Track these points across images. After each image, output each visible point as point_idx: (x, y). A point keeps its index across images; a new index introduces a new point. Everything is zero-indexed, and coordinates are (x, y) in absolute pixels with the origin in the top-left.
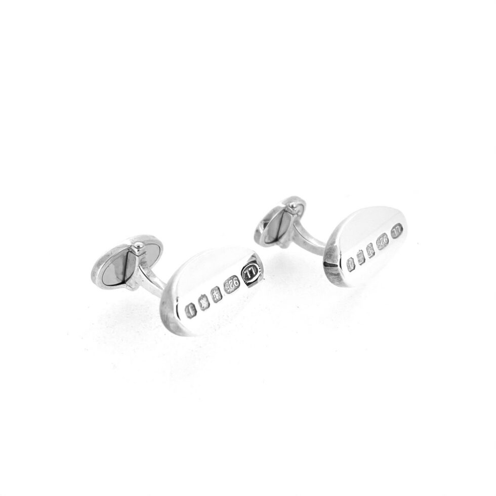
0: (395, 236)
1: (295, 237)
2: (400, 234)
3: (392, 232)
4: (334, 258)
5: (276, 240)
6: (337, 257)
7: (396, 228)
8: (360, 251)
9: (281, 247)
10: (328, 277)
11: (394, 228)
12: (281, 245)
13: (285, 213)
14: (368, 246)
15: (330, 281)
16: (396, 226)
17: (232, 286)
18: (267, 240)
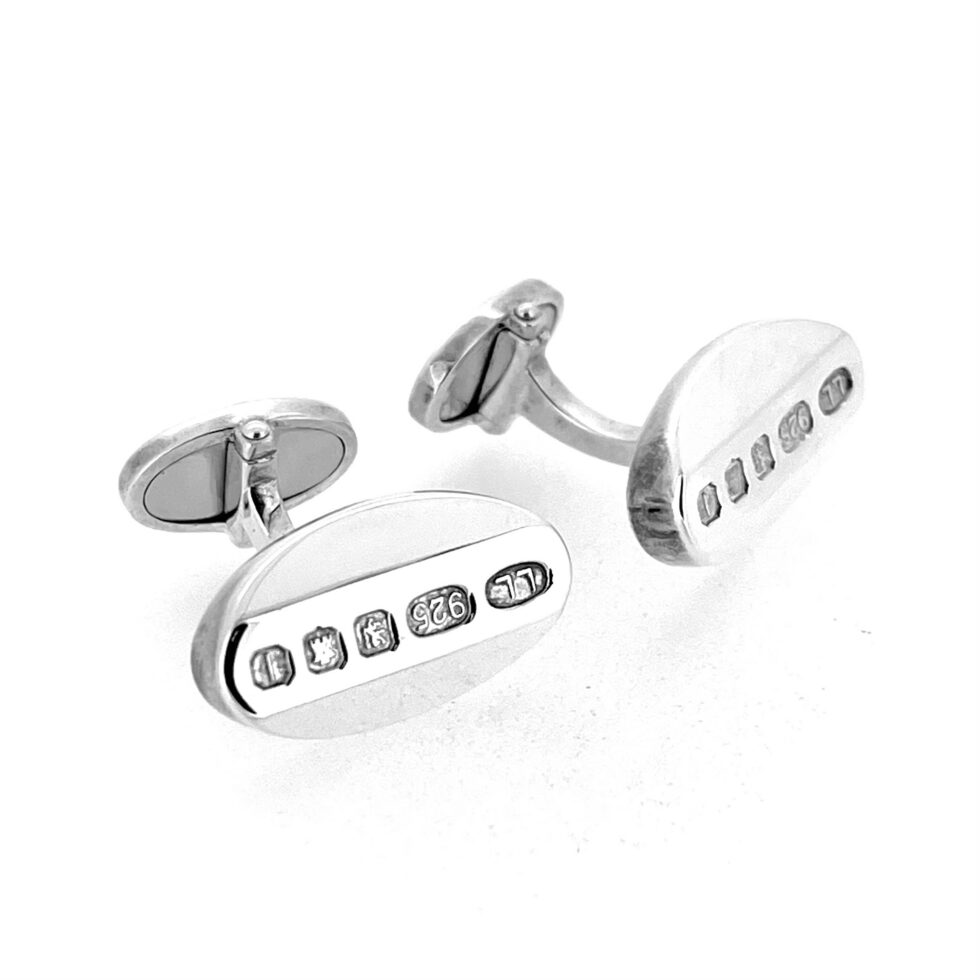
0: (830, 408)
1: (529, 404)
2: (844, 398)
3: (823, 394)
4: (660, 486)
5: (472, 408)
6: (669, 483)
7: (834, 381)
8: (733, 460)
9: (489, 431)
10: (640, 541)
11: (826, 383)
12: (486, 423)
13: (502, 334)
14: (756, 445)
15: (648, 551)
16: (833, 376)
17: (440, 618)
18: (447, 414)
